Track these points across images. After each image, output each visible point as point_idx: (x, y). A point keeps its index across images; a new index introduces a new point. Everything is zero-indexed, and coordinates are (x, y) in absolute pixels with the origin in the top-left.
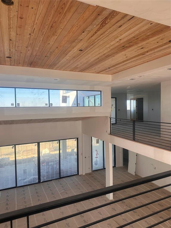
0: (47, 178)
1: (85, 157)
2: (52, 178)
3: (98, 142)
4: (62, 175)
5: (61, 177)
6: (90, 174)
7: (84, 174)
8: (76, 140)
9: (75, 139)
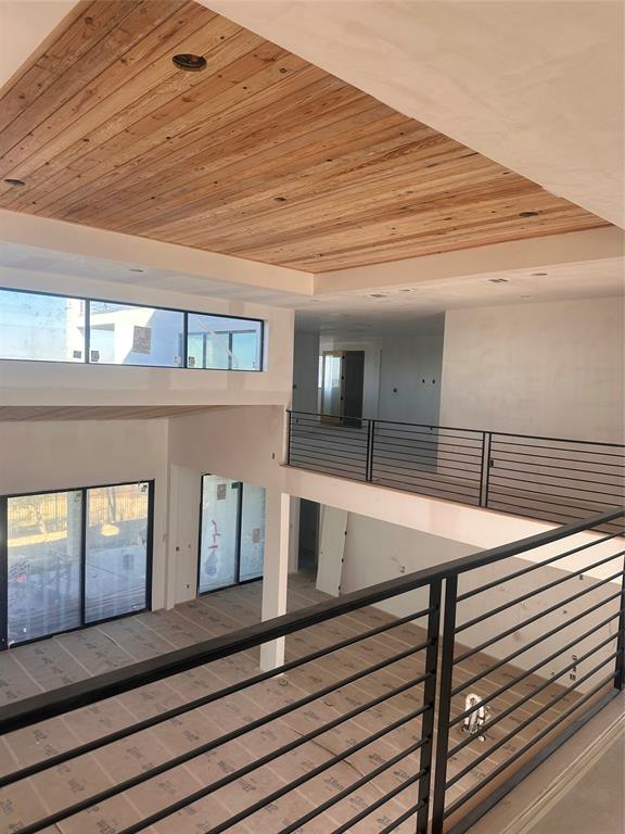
0: (32, 630)
1: (177, 549)
2: (49, 627)
3: (221, 494)
4: (90, 616)
5: (86, 622)
6: (191, 606)
7: (170, 606)
8: (147, 490)
9: (142, 485)
